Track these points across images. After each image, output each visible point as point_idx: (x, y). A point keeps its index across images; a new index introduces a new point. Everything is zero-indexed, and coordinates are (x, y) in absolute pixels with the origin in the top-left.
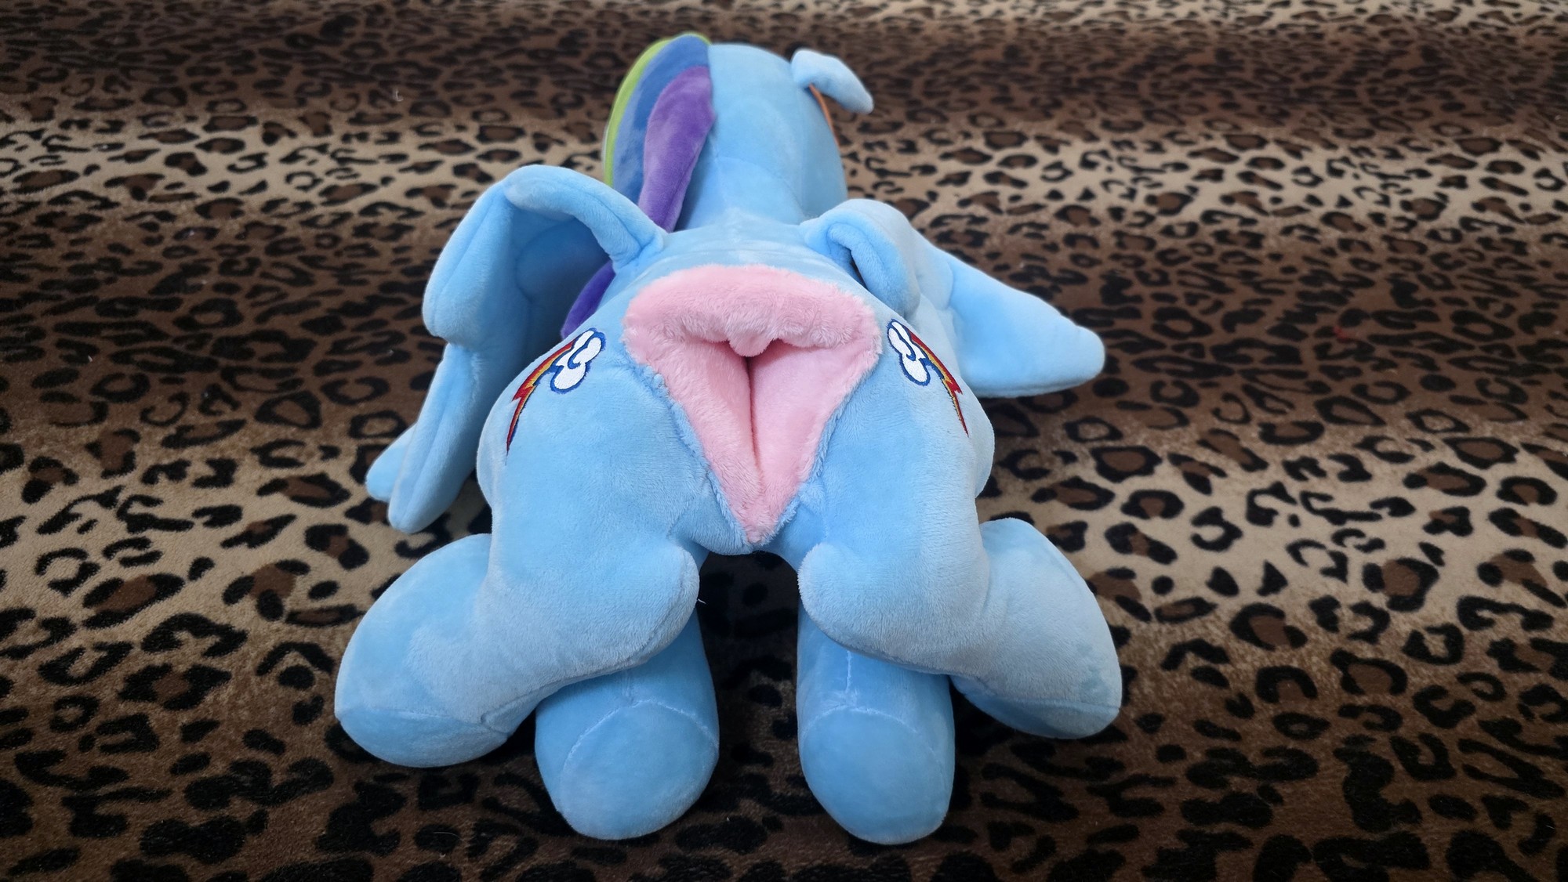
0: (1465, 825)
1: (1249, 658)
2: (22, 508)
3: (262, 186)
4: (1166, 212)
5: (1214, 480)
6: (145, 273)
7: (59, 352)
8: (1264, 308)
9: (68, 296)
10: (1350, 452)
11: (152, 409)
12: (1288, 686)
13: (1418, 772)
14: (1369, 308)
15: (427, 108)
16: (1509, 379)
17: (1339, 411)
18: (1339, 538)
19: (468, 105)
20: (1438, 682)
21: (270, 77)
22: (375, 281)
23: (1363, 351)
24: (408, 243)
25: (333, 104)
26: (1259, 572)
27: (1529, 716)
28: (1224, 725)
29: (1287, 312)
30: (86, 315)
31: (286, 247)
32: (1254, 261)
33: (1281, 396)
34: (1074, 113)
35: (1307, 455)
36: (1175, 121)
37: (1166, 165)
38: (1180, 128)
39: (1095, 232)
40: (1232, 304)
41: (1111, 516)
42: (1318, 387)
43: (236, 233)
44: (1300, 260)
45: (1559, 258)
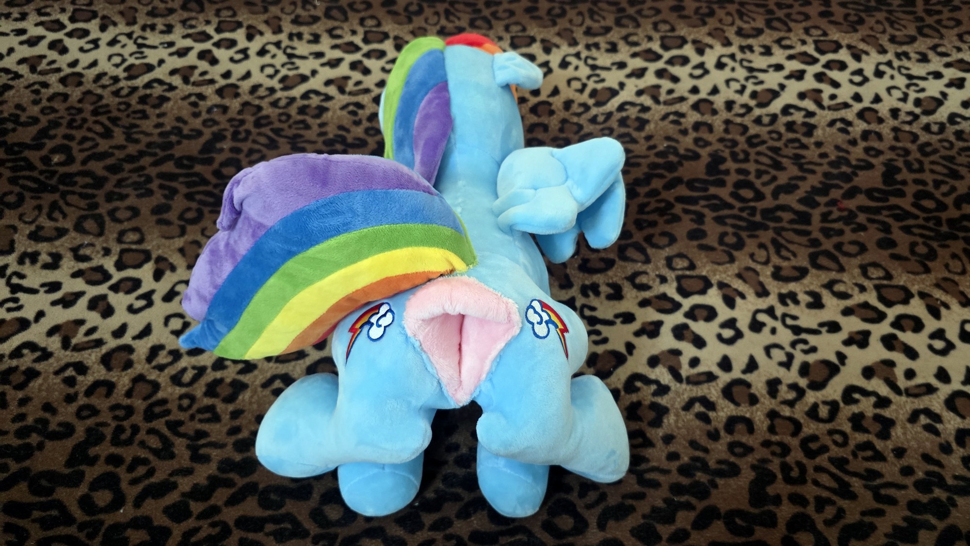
0: (801, 509)
1: (725, 410)
2: (153, 285)
3: (248, 75)
4: (761, 105)
5: (738, 300)
6: (194, 137)
7: (160, 192)
8: (800, 183)
9: (161, 154)
10: (818, 290)
12: (740, 427)
13: (788, 480)
14: (865, 185)
15: (334, 13)
16: (931, 242)
17: (823, 261)
18: (793, 344)
19: (357, 11)
20: (817, 433)
23: (849, 218)
24: (326, 121)
25: (282, 10)
26: (745, 360)
27: (855, 455)
28: (704, 444)
29: (813, 187)
30: (169, 167)
31: (263, 122)
32: (804, 147)
33: (792, 247)
34: (720, 21)
35: (793, 290)
36: (785, 28)
37: (770, 66)
38: (787, 35)
39: (713, 120)
40: (783, 178)
41: (678, 318)
42: (815, 243)
43: (238, 109)
44: (833, 148)
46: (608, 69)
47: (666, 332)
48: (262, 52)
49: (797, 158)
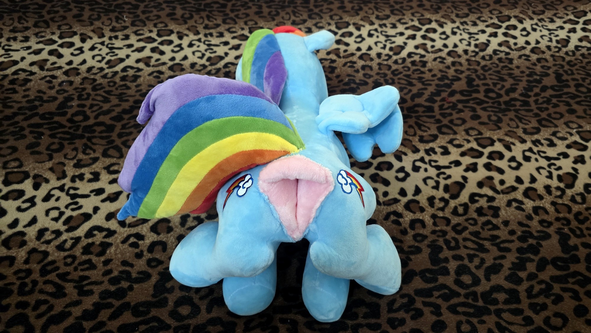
0: (461, 262)
1: (408, 216)
2: (34, 193)
3: (84, 62)
4: (396, 54)
5: (403, 157)
6: (52, 101)
7: (31, 135)
8: (424, 92)
9: (29, 113)
10: (445, 145)
11: (67, 154)
12: (418, 225)
13: (450, 248)
14: (458, 89)
15: (137, 23)
16: (498, 114)
17: (444, 130)
18: (438, 175)
19: (152, 20)
20: (459, 222)
21: (78, 12)
22: (131, 99)
23: (454, 106)
24: (140, 83)
25: (103, 23)
26: (413, 188)
27: (483, 229)
28: (399, 238)
29: (432, 93)
30: (36, 120)
31: (98, 87)
32: (423, 73)
33: (426, 125)
34: (366, 12)
35: (432, 146)
36: (401, 14)
37: (397, 34)
38: (403, 17)
39: (371, 64)
40: (414, 90)
41: (372, 171)
42: (438, 121)
43: (79, 82)
44: (438, 71)
45: (523, 65)
48: (92, 49)
49: (420, 79)
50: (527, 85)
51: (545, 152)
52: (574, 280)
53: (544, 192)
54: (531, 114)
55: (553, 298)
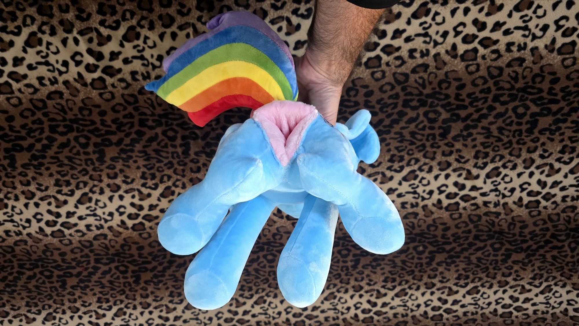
0: (86, 150)
1: (118, 181)
3: (351, 298)
4: (121, 309)
5: (119, 223)
6: (365, 266)
8: (101, 276)
10: (88, 232)
12: (112, 175)
13: (91, 160)
14: (74, 278)
16: (45, 257)
17: (87, 244)
18: (95, 209)
20: (83, 177)
23: (79, 263)
26: (113, 201)
27: (68, 172)
28: (125, 167)
29: (95, 275)
31: (337, 276)
32: (101, 293)
33: (101, 248)
35: (98, 231)
39: (141, 300)
40: (108, 277)
41: (143, 213)
42: (92, 251)
43: (351, 280)
44: (88, 294)
45: (18, 301)
46: (191, 319)
47: (146, 207)
48: (348, 309)
49: (103, 287)
50: (17, 282)
51: (14, 226)
52: (11, 138)
53: (20, 196)
54: (19, 257)
55: (27, 127)
